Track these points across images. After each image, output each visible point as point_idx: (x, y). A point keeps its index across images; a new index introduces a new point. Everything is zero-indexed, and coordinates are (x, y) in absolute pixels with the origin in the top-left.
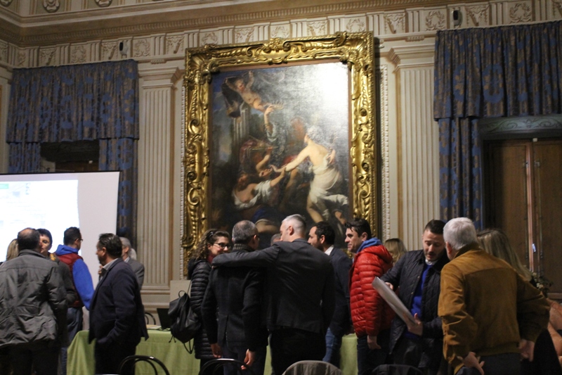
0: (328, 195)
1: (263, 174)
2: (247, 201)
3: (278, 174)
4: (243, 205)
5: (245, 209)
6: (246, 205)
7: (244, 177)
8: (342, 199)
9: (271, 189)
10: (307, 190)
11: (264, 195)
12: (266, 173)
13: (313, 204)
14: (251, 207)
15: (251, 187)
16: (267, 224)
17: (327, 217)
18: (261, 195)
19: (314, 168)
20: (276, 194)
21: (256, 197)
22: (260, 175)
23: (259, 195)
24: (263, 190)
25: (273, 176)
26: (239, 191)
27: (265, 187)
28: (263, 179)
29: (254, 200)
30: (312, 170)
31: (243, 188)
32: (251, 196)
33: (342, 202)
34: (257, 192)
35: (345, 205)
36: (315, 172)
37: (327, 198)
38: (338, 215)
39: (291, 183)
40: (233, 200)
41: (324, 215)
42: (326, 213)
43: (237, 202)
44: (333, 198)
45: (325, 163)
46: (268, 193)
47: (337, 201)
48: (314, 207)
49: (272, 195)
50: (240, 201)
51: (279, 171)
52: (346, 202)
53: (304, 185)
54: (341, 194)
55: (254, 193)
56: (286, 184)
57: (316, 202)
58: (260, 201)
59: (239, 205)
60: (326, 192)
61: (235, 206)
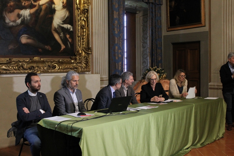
0: (63, 24)
1: (25, 4)
2: (14, 21)
3: (35, 6)
4: (11, 24)
5: (12, 27)
6: (14, 24)
7: (12, 3)
8: (70, 27)
9: (31, 15)
10: (52, 19)
11: (26, 19)
12: (26, 4)
13: (55, 28)
14: (18, 26)
15: (17, 11)
16: (28, 38)
17: (62, 37)
18: (24, 18)
19: (56, 6)
20: (34, 19)
21: (21, 19)
22: (23, 4)
23: (22, 18)
24: (25, 15)
25: (31, 6)
26: (8, 13)
27: (26, 13)
28: (25, 8)
29: (19, 21)
30: (54, 7)
31: (11, 11)
32: (17, 18)
33: (70, 29)
34: (21, 15)
35: (71, 31)
36: (56, 9)
37: (62, 26)
38: (68, 36)
39: (42, 13)
40: (4, 19)
41: (61, 36)
42: (62, 35)
43: (7, 21)
44: (65, 26)
45: (61, 5)
46: (29, 18)
47: (68, 28)
48: (56, 30)
49: (31, 19)
50: (10, 20)
51: (35, 4)
52: (71, 30)
53: (50, 16)
54: (69, 24)
55: (19, 16)
56: (39, 14)
57: (57, 27)
58: (23, 22)
59: (9, 23)
60: (62, 22)
61: (6, 23)
